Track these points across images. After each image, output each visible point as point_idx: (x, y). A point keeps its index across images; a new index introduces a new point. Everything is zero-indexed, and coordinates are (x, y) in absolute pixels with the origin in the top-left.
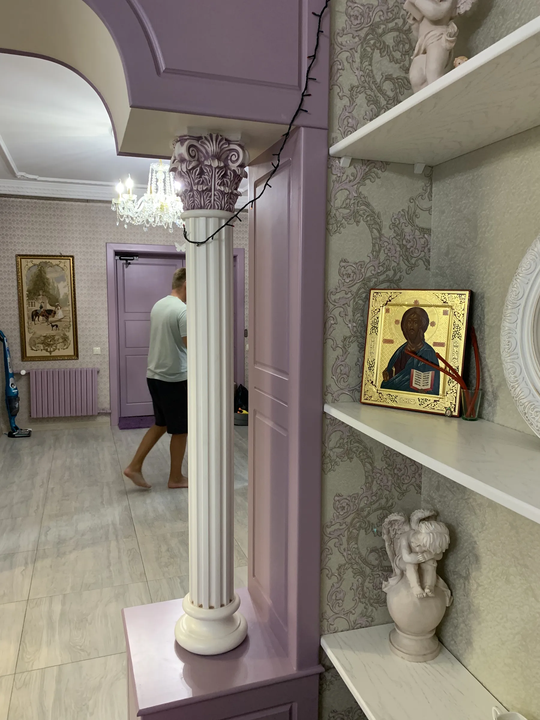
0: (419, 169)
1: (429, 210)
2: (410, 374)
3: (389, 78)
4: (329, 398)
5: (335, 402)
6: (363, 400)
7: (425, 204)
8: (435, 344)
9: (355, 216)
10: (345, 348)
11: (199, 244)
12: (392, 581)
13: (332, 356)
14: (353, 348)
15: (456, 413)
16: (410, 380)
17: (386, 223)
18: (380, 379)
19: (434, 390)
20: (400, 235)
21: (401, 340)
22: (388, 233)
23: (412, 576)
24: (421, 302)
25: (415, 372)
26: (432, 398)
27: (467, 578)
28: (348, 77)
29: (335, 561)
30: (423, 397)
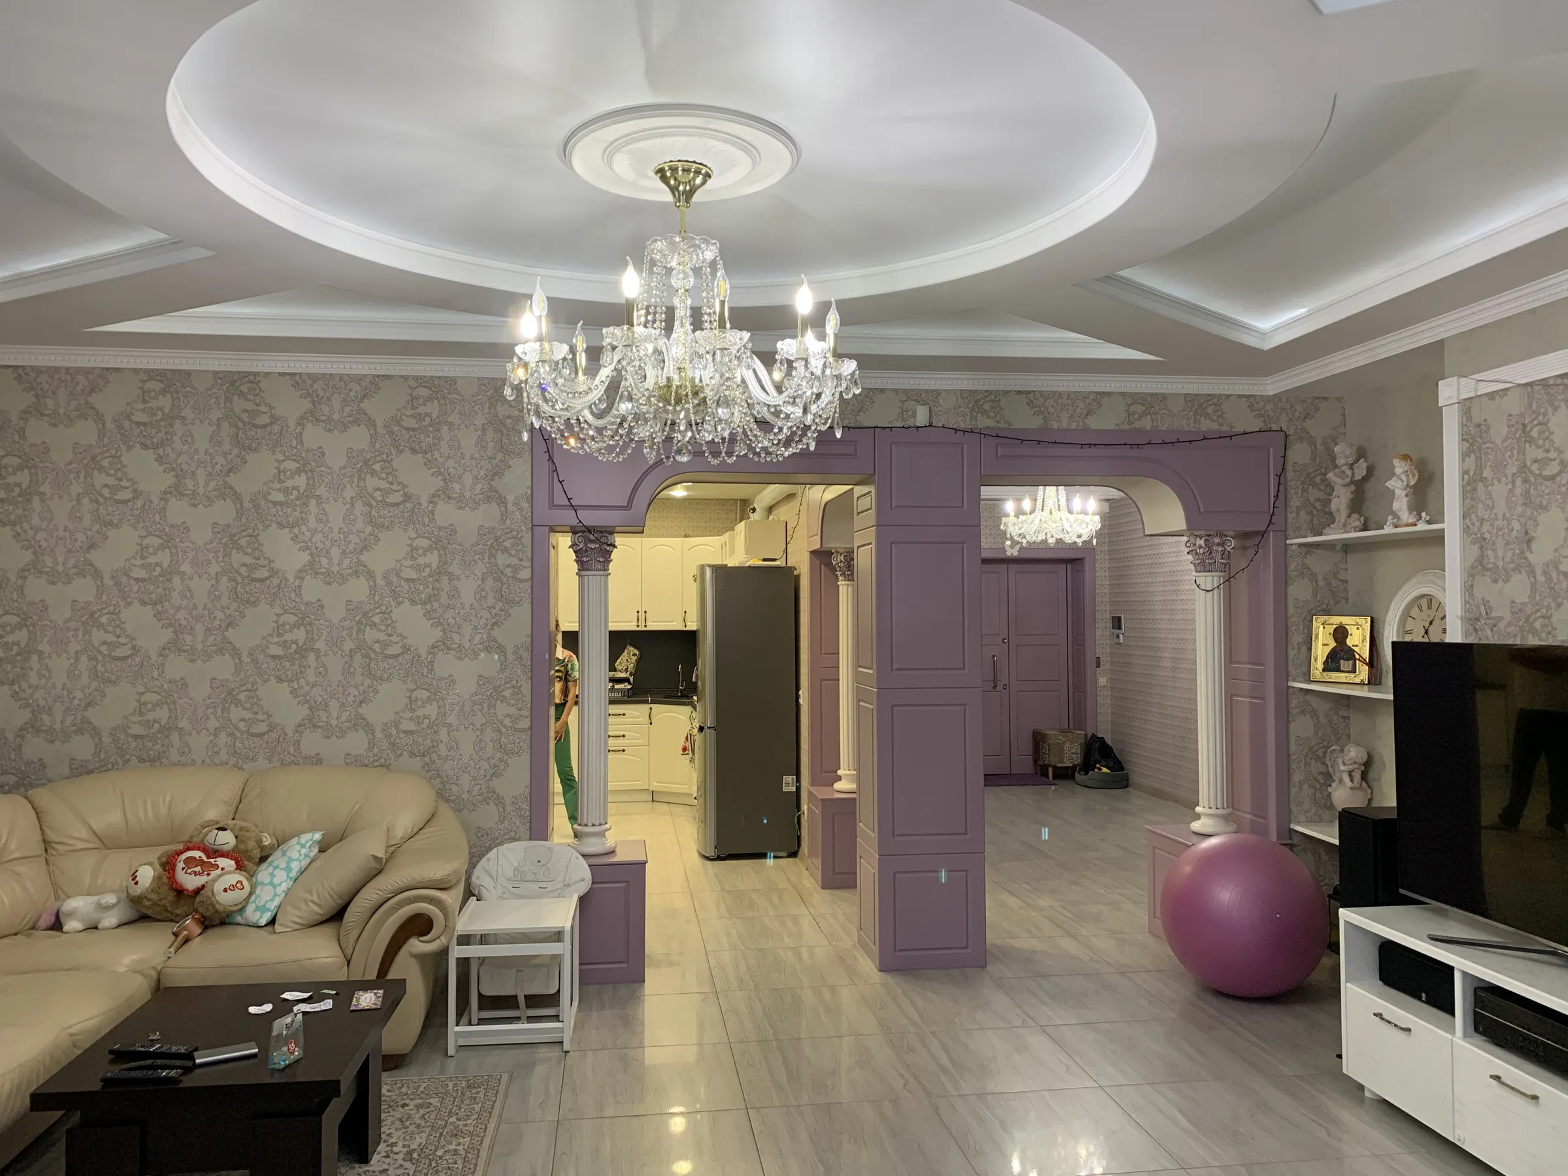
0: (1338, 547)
1: (1346, 569)
2: (1339, 662)
3: (1318, 500)
4: (1290, 678)
5: (1294, 680)
6: (1312, 679)
7: (1343, 566)
8: (1353, 646)
9: (1302, 575)
10: (1299, 650)
11: (1208, 591)
13: (1291, 654)
14: (1304, 649)
15: (1366, 682)
16: (1339, 666)
17: (1320, 579)
18: (1322, 666)
19: (1353, 671)
20: (1329, 584)
21: (1333, 644)
22: (1321, 583)
23: (1346, 778)
24: (1343, 623)
25: (1342, 661)
26: (1352, 675)
27: (1379, 779)
28: (1295, 502)
29: (1297, 777)
30: (1347, 675)
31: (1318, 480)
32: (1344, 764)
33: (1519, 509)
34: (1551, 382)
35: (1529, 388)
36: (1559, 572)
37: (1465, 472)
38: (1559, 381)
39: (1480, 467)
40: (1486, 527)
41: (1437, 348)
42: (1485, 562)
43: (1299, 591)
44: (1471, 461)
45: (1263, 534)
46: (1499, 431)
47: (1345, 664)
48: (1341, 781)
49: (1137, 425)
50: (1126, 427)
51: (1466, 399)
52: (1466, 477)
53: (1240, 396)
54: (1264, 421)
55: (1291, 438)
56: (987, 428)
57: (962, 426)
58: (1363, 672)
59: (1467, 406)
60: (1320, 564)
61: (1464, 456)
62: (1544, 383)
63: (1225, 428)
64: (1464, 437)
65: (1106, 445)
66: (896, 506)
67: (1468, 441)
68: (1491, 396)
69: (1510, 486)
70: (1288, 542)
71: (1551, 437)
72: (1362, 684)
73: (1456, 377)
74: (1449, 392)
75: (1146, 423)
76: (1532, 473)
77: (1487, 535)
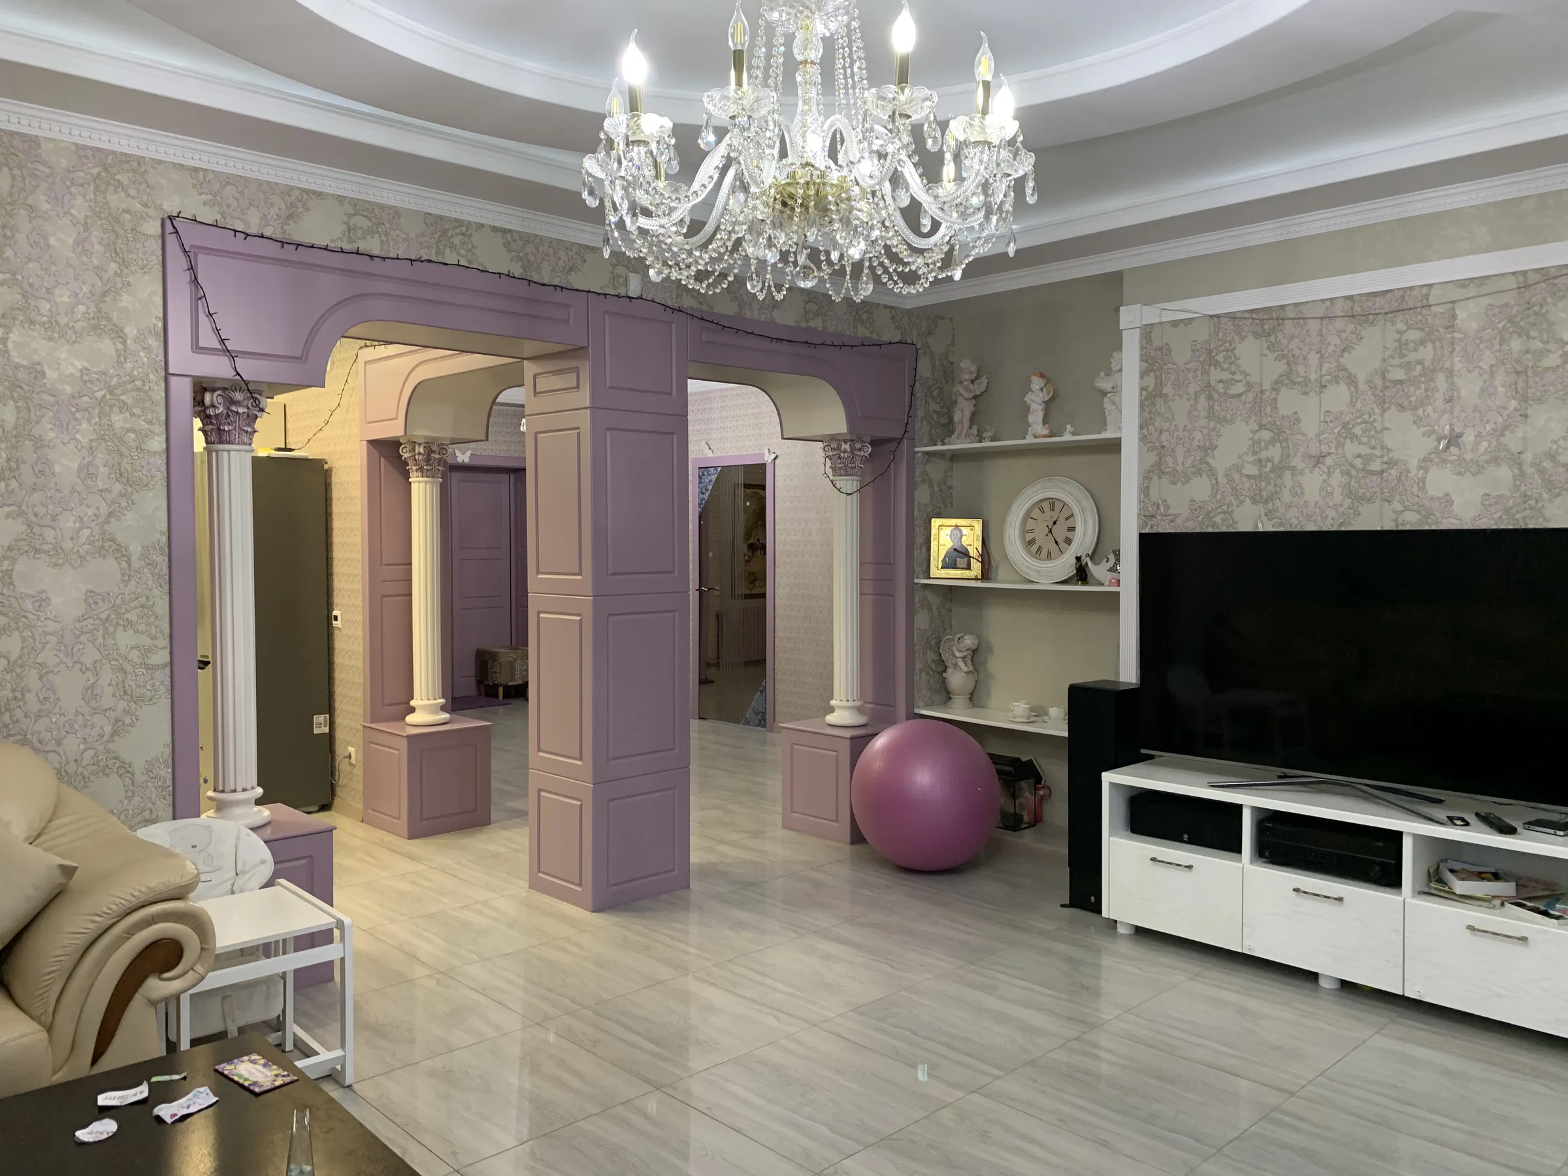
0: (949, 456)
1: (952, 477)
2: (956, 560)
4: (915, 576)
5: (918, 578)
6: (931, 576)
8: (967, 545)
9: (923, 481)
10: (920, 549)
11: (850, 494)
12: (949, 670)
13: (916, 552)
14: (924, 549)
15: (979, 577)
16: (956, 564)
17: (935, 484)
18: (940, 564)
19: (968, 567)
20: (941, 490)
21: (950, 544)
22: (936, 489)
23: (961, 663)
24: (958, 525)
25: (958, 559)
26: (968, 571)
27: (986, 662)
28: (920, 413)
29: (918, 666)
30: (963, 572)
31: (935, 393)
32: (960, 651)
33: (1203, 422)
34: (1239, 315)
35: (1215, 318)
36: (1242, 475)
37: (1142, 389)
38: (1247, 315)
39: (1160, 384)
40: (1165, 436)
41: (1116, 278)
42: (1163, 467)
43: (922, 496)
44: (1150, 380)
45: (899, 441)
46: (1181, 355)
47: (962, 562)
48: (956, 666)
49: (812, 324)
50: (804, 325)
51: (1146, 325)
52: (1144, 393)
53: (886, 307)
54: (902, 334)
55: (920, 352)
56: (692, 308)
57: (669, 304)
58: (976, 567)
59: (1147, 332)
60: (935, 471)
61: (1143, 374)
62: (1232, 316)
63: (875, 337)
64: (1144, 358)
65: (790, 341)
66: (610, 388)
67: (1147, 362)
68: (1175, 324)
69: (1192, 402)
70: (917, 449)
71: (1238, 362)
72: (976, 579)
73: (1139, 305)
74: (1132, 317)
75: (817, 323)
76: (1217, 391)
77: (1165, 443)
